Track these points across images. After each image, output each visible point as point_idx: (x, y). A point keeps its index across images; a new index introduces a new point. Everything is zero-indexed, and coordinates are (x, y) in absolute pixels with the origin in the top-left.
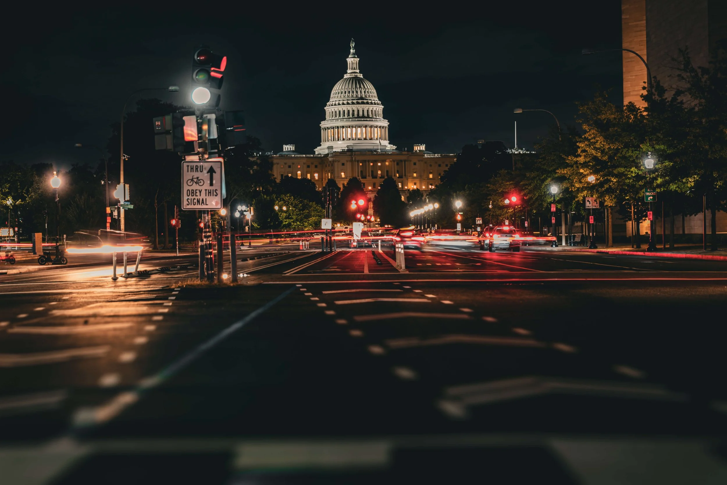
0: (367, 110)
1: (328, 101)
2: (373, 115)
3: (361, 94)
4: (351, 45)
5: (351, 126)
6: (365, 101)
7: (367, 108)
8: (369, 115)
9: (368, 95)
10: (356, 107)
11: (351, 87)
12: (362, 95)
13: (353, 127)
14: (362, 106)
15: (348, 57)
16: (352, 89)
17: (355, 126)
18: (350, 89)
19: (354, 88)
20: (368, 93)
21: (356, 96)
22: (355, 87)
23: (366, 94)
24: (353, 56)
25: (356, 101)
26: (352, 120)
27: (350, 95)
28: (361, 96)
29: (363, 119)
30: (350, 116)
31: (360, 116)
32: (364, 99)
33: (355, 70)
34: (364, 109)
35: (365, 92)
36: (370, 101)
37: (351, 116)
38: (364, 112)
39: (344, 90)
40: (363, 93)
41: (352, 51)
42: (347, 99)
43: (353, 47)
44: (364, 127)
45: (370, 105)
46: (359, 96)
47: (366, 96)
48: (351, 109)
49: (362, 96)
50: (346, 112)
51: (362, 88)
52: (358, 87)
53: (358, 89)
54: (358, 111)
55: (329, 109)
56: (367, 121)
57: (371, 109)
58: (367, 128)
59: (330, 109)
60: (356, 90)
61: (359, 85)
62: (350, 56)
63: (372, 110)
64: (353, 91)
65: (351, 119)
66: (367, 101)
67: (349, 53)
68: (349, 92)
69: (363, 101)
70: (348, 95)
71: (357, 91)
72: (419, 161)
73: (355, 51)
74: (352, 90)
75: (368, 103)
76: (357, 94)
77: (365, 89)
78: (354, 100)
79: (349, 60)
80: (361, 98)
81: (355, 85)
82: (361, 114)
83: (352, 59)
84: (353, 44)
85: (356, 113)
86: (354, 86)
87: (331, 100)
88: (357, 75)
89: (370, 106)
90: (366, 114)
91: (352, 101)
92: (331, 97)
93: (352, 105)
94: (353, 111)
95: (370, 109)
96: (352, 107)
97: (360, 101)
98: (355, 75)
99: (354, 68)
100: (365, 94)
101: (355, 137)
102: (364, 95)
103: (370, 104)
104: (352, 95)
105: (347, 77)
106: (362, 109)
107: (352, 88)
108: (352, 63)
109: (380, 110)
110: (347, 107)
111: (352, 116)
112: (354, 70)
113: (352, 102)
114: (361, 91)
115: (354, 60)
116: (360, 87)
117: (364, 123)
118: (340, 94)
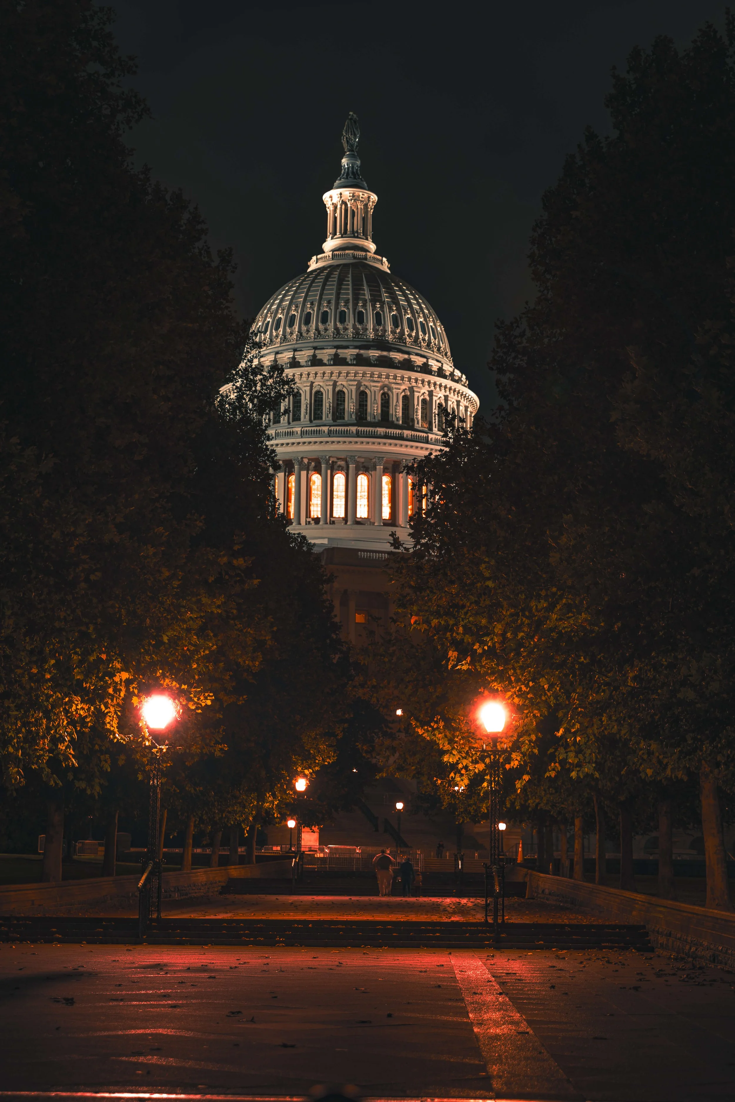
0: (405, 398)
2: (430, 424)
3: (381, 328)
4: (344, 142)
5: (327, 462)
6: (398, 356)
7: (403, 387)
8: (413, 420)
9: (410, 336)
10: (351, 377)
11: (333, 297)
12: (385, 331)
13: (334, 468)
14: (380, 376)
16: (337, 304)
17: (342, 463)
18: (329, 302)
19: (347, 302)
20: (412, 329)
21: (357, 333)
22: (350, 297)
23: (402, 330)
24: (351, 181)
25: (355, 351)
26: (330, 432)
27: (326, 330)
28: (376, 335)
29: (381, 430)
30: (321, 418)
31: (369, 418)
32: (389, 349)
33: (357, 237)
34: (390, 389)
35: (396, 321)
36: (419, 361)
37: (328, 419)
38: (388, 407)
39: (303, 310)
40: (389, 327)
41: (346, 161)
42: (315, 344)
43: (352, 146)
44: (385, 471)
45: (420, 376)
46: (372, 336)
47: (401, 337)
48: (330, 388)
49: (383, 335)
51: (382, 303)
52: (368, 297)
53: (364, 306)
54: (362, 396)
56: (401, 438)
57: (422, 392)
58: (401, 477)
60: (354, 310)
61: (370, 290)
62: (336, 184)
63: (428, 398)
64: (343, 314)
65: (325, 429)
66: (406, 356)
68: (324, 318)
69: (385, 353)
70: (317, 329)
71: (361, 314)
73: (359, 163)
74: (337, 308)
75: (408, 365)
76: (359, 327)
77: (398, 309)
78: (346, 347)
80: (381, 344)
81: (354, 290)
82: (374, 409)
83: (347, 192)
84: (355, 135)
85: (350, 406)
86: (350, 292)
88: (366, 258)
89: (416, 380)
90: (400, 414)
91: (334, 351)
93: (336, 369)
94: (339, 396)
95: (416, 394)
96: (334, 378)
97: (374, 353)
98: (354, 257)
99: (353, 232)
100: (398, 331)
101: (343, 515)
102: (393, 332)
103: (417, 371)
104: (336, 329)
105: (320, 264)
106: (382, 388)
107: (338, 298)
108: (346, 211)
110: (311, 379)
111: (334, 420)
112: (354, 237)
113: (336, 355)
114: (378, 315)
115: (355, 198)
116: (376, 298)
117: (387, 448)
118: (281, 329)
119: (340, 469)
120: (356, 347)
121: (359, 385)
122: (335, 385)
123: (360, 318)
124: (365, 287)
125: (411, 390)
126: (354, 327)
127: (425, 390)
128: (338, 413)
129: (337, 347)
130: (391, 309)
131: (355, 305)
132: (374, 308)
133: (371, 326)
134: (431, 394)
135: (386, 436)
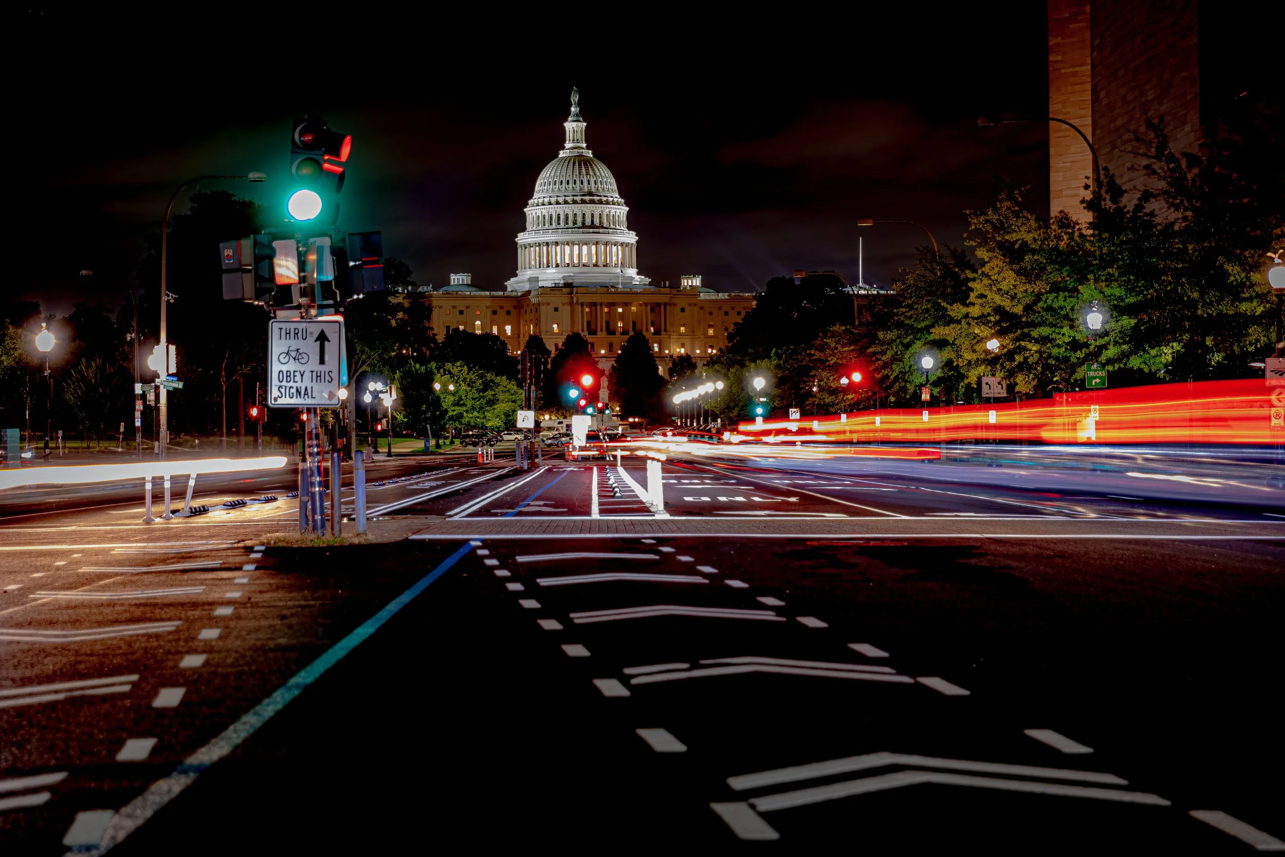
0: (600, 214)
1: (531, 196)
2: (610, 223)
3: (590, 186)
4: (572, 100)
6: (596, 198)
7: (599, 210)
8: (603, 223)
9: (601, 188)
10: (579, 208)
11: (571, 173)
13: (573, 244)
14: (590, 208)
15: (566, 120)
16: (573, 176)
17: (577, 242)
18: (570, 176)
19: (576, 176)
20: (602, 185)
21: (581, 189)
22: (578, 173)
24: (576, 118)
25: (581, 198)
26: (572, 231)
27: (569, 188)
28: (588, 189)
29: (591, 230)
30: (568, 224)
31: (586, 224)
32: (593, 195)
33: (579, 142)
34: (594, 212)
35: (595, 182)
36: (605, 199)
37: (571, 224)
38: (593, 217)
39: (559, 179)
40: (593, 185)
41: (573, 109)
42: (565, 194)
43: (575, 102)
44: (593, 244)
45: (605, 206)
46: (586, 189)
47: (598, 190)
48: (572, 213)
49: (591, 189)
50: (562, 218)
51: (590, 175)
52: (584, 173)
53: (583, 177)
54: (584, 215)
55: (531, 212)
56: (599, 233)
57: (606, 212)
58: (599, 246)
59: (534, 212)
60: (579, 179)
61: (585, 170)
62: (570, 119)
63: (608, 214)
64: (575, 181)
65: (570, 230)
66: (600, 198)
67: (569, 112)
68: (568, 182)
69: (592, 197)
70: (565, 188)
71: (582, 180)
72: (690, 305)
73: (578, 109)
74: (573, 179)
75: (600, 202)
76: (582, 186)
77: (596, 177)
78: (577, 196)
79: (569, 126)
80: (590, 194)
81: (579, 170)
82: (588, 221)
83: (574, 124)
84: (576, 97)
85: (579, 220)
86: (577, 171)
87: (536, 195)
88: (583, 153)
90: (598, 222)
92: (536, 190)
93: (573, 205)
94: (575, 215)
95: (604, 213)
96: (573, 209)
97: (587, 198)
98: (578, 153)
99: (577, 140)
100: (597, 186)
101: (578, 262)
102: (595, 187)
103: (604, 204)
104: (573, 187)
105: (565, 155)
106: (591, 212)
107: (573, 174)
108: (574, 130)
109: (622, 214)
110: (564, 209)
111: (573, 225)
113: (573, 199)
114: (589, 181)
115: (577, 126)
116: (588, 174)
117: (594, 237)
118: (551, 186)
119: (576, 244)
120: (581, 195)
121: (582, 211)
122: (573, 211)
123: (582, 182)
124: (583, 168)
125: (602, 211)
126: (580, 186)
127: (607, 210)
128: (575, 223)
129: (574, 196)
130: (593, 177)
131: (580, 177)
132: (587, 177)
133: (586, 186)
134: (610, 212)
135: (593, 233)
